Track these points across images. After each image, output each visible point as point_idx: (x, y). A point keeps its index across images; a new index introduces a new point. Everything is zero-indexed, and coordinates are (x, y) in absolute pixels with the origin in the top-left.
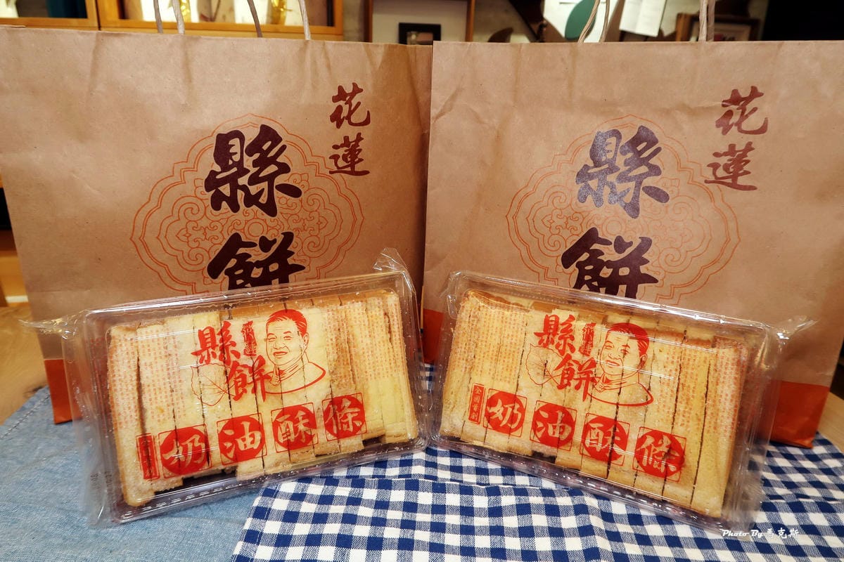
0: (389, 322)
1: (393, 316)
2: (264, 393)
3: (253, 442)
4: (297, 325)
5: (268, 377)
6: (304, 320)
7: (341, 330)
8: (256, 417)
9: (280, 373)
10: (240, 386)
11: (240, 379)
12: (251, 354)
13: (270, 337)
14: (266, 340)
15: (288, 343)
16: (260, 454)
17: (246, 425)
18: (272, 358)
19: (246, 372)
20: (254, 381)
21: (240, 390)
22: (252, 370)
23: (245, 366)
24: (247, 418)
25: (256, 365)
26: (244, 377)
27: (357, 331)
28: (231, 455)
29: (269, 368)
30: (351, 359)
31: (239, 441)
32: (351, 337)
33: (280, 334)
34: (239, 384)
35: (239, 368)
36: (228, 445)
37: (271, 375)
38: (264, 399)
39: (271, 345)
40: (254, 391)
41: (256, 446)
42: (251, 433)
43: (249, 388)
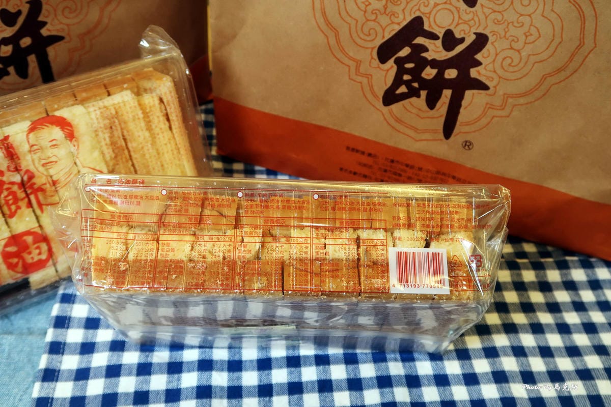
0: (166, 110)
1: (169, 105)
2: (40, 205)
3: (40, 254)
4: (63, 130)
5: (41, 189)
6: (69, 125)
7: (114, 128)
8: (38, 230)
9: (54, 183)
10: (12, 204)
11: (10, 197)
12: (17, 170)
13: (32, 149)
14: (30, 151)
15: (55, 151)
16: (50, 262)
17: (29, 239)
18: (41, 169)
19: (15, 188)
20: (28, 196)
21: (13, 208)
22: (22, 185)
23: (13, 183)
24: (28, 233)
25: (25, 178)
26: (14, 194)
27: (131, 126)
28: (20, 268)
29: (39, 181)
30: (130, 156)
31: (25, 255)
32: (125, 133)
33: (45, 143)
34: (11, 202)
35: (6, 186)
36: (15, 260)
37: (44, 187)
38: (42, 211)
39: (36, 157)
40: (30, 205)
41: (44, 257)
42: (36, 245)
43: (23, 205)
